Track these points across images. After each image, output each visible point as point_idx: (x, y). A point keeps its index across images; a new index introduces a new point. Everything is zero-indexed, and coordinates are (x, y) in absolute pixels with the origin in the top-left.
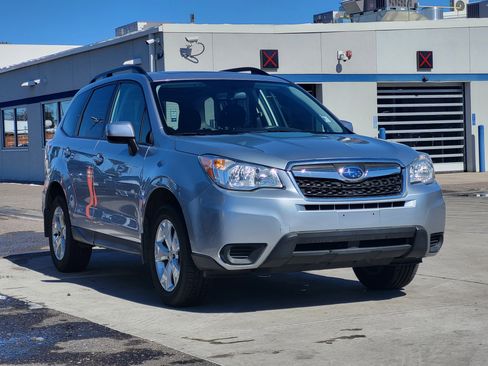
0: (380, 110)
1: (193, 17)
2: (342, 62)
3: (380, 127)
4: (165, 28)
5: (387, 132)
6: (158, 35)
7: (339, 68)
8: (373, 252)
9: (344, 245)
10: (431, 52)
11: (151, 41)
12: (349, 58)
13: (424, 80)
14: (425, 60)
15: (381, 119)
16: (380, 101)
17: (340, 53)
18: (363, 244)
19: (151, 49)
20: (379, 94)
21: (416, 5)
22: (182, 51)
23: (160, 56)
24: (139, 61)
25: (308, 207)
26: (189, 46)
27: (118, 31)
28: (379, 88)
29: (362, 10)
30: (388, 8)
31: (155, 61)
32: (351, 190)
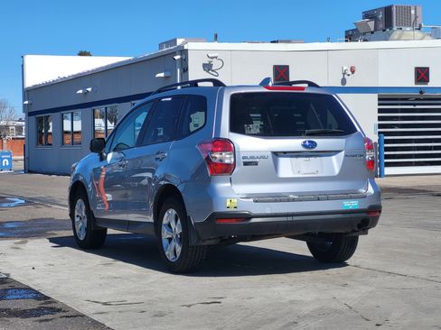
0: (380, 118)
1: (216, 36)
2: (346, 76)
3: (379, 133)
4: (190, 46)
5: (386, 138)
6: (184, 52)
7: (344, 81)
10: (428, 68)
11: (177, 57)
12: (353, 72)
13: (421, 92)
14: (422, 74)
15: (380, 126)
16: (380, 111)
17: (345, 68)
19: (178, 64)
20: (379, 105)
21: (420, 25)
22: (204, 65)
23: (185, 70)
24: (169, 74)
26: (210, 62)
27: (161, 46)
28: (379, 99)
29: (373, 30)
30: (395, 28)
31: (181, 74)
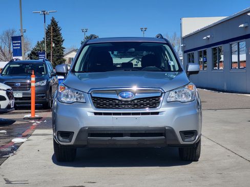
8: (139, 140)
9: (121, 135)
18: (132, 135)
24: (245, 25)
25: (96, 114)
32: (125, 104)
